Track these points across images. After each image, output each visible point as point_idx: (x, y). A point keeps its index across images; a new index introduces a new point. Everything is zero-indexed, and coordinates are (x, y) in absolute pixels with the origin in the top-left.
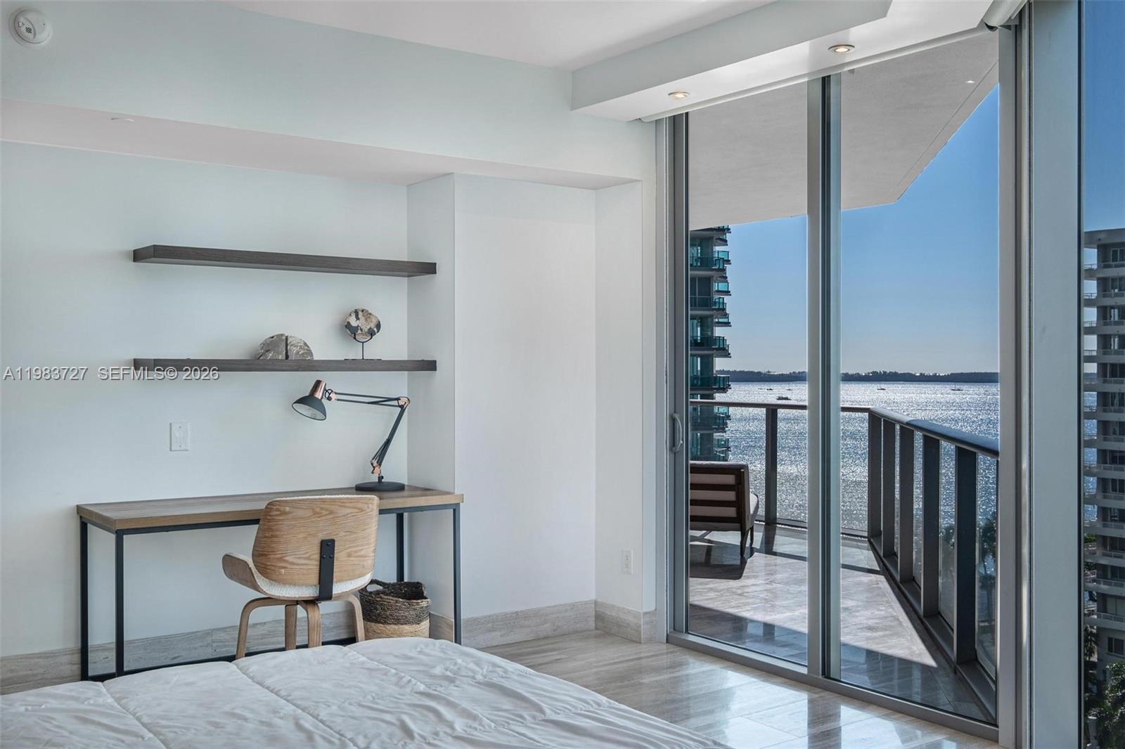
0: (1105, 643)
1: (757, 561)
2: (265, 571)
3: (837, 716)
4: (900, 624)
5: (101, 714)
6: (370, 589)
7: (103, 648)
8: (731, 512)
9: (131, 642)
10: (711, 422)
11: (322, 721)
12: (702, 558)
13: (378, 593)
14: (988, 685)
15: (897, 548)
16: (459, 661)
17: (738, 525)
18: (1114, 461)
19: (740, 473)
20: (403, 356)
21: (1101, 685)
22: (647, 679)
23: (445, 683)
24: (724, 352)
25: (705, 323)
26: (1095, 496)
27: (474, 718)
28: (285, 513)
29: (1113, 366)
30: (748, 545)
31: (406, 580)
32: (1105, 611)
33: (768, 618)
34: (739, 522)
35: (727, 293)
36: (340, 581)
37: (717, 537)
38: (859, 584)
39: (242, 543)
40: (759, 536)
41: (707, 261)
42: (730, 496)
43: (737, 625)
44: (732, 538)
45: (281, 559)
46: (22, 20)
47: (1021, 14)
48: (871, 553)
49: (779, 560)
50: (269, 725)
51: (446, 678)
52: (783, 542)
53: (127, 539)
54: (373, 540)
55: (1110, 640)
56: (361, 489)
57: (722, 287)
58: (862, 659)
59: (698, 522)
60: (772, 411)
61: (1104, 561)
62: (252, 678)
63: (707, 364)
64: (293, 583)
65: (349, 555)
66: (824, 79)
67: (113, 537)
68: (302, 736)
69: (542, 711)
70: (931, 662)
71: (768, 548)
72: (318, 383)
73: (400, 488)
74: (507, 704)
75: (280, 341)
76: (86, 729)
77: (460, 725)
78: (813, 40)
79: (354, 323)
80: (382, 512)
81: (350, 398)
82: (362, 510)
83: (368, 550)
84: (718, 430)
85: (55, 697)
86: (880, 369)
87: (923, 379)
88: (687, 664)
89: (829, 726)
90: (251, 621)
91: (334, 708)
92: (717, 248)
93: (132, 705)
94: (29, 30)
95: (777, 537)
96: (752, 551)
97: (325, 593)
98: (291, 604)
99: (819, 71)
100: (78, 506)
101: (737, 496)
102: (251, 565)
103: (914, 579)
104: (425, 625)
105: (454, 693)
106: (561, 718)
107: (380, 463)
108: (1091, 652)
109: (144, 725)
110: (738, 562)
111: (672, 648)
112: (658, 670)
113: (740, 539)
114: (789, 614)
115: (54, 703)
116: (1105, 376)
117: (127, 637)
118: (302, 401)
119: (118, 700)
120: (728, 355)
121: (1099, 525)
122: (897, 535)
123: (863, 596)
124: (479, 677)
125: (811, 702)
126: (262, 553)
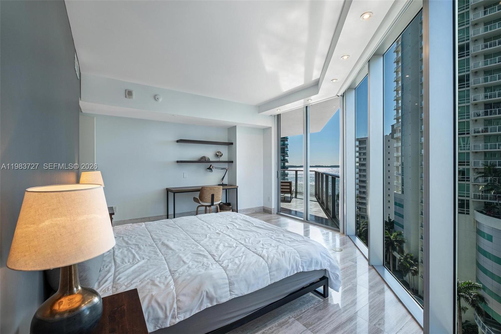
0: (361, 217)
1: (294, 200)
2: (201, 200)
3: (309, 227)
4: (321, 211)
5: (171, 224)
6: (221, 204)
7: (171, 215)
8: (289, 190)
9: (176, 214)
10: (285, 175)
11: (212, 226)
12: (283, 199)
13: (222, 205)
14: (338, 222)
15: (320, 197)
16: (238, 216)
17: (290, 193)
18: (362, 182)
19: (290, 183)
20: (227, 160)
21: (360, 225)
22: (273, 221)
23: (235, 219)
24: (287, 162)
25: (284, 156)
26: (358, 189)
27: (241, 225)
28: (205, 189)
29: (362, 164)
30: (292, 196)
31: (227, 202)
32: (360, 211)
33: (296, 210)
34: (290, 192)
35: (288, 150)
36: (215, 202)
37: (286, 195)
38: (313, 204)
39: (197, 195)
40: (294, 195)
41: (284, 145)
42: (289, 187)
43: (289, 211)
44: (289, 195)
45: (204, 198)
46: (156, 97)
47: (344, 93)
48: (315, 198)
49: (298, 199)
50: (202, 227)
51: (235, 218)
52: (298, 196)
53: (175, 194)
54: (221, 194)
55: (361, 216)
56: (219, 185)
57: (287, 149)
58: (314, 217)
59: (282, 192)
60: (296, 171)
61: (360, 201)
62: (199, 219)
63: (284, 164)
64: (207, 202)
65: (217, 197)
66: (306, 107)
67: (173, 194)
68: (208, 229)
69: (253, 224)
70: (327, 218)
71: (296, 197)
72: (211, 165)
73: (226, 185)
74: (247, 223)
75: (204, 158)
76: (168, 227)
77: (238, 227)
78: (304, 99)
79: (218, 154)
80: (223, 189)
81: (216, 168)
82: (219, 189)
83: (221, 196)
84: (286, 176)
85: (162, 222)
86: (317, 165)
87: (325, 167)
88: (280, 218)
89: (308, 229)
90: (199, 210)
91: (214, 224)
92: (286, 142)
93: (177, 223)
94: (157, 99)
95: (297, 195)
96: (293, 198)
97: (212, 204)
98: (206, 206)
99: (306, 105)
100: (167, 188)
101: (290, 190)
102: (199, 199)
103: (324, 203)
104: (231, 210)
105: (236, 221)
106: (257, 225)
107: (222, 180)
108: (357, 219)
109: (179, 227)
110: (290, 200)
111: (278, 215)
112: (275, 219)
113: (290, 195)
114: (300, 209)
115: (162, 223)
116: (360, 166)
117: (175, 213)
118: (208, 169)
119: (174, 222)
120: (288, 162)
121: (359, 194)
122: (320, 194)
123: (314, 206)
124: (241, 218)
125: (304, 225)
126: (201, 197)
